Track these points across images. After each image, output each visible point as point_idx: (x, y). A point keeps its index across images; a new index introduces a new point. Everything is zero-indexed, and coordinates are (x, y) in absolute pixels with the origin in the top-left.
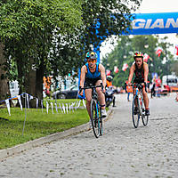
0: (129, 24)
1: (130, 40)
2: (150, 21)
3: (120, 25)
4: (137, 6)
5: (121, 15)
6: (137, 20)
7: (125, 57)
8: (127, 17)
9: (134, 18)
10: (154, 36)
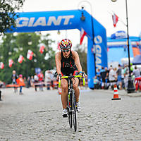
0: (13, 22)
1: (14, 38)
2: (33, 19)
3: (5, 23)
4: (20, 5)
5: (6, 14)
6: (21, 19)
7: (10, 53)
8: (11, 16)
9: (18, 16)
10: (37, 33)
